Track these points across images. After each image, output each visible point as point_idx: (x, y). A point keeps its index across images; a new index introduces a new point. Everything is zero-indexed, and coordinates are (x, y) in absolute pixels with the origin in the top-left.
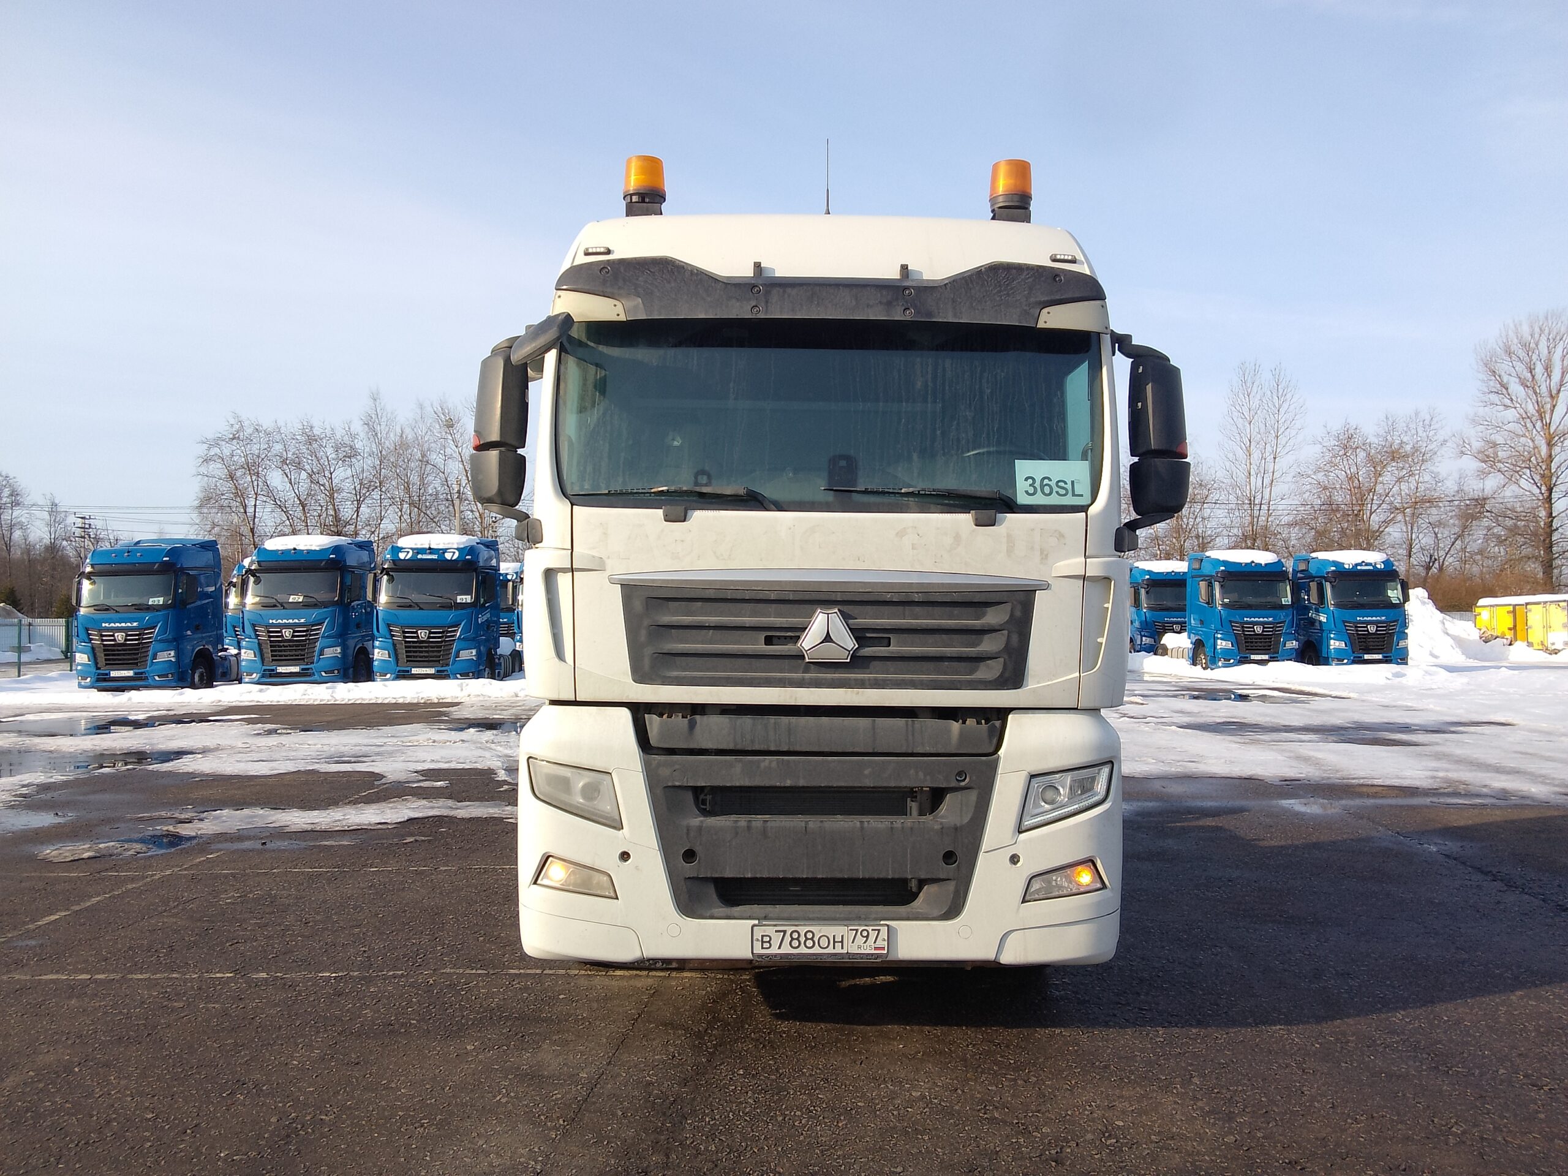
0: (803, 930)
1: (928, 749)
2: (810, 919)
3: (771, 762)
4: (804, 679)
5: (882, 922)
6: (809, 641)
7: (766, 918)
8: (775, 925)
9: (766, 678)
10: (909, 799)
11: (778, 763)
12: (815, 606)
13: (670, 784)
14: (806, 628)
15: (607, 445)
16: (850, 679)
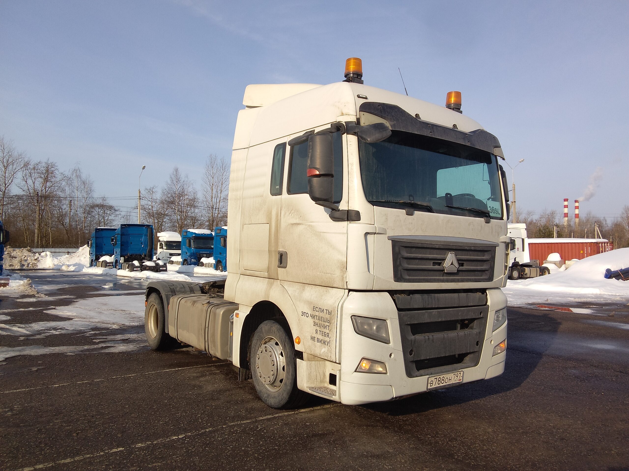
0: (441, 377)
1: (472, 304)
2: (443, 372)
3: (436, 312)
4: (444, 279)
5: (460, 370)
6: (447, 264)
7: (431, 374)
8: (435, 376)
9: (434, 279)
10: (457, 323)
11: (437, 312)
12: (447, 252)
13: (407, 323)
14: (446, 259)
15: (380, 181)
16: (455, 279)
